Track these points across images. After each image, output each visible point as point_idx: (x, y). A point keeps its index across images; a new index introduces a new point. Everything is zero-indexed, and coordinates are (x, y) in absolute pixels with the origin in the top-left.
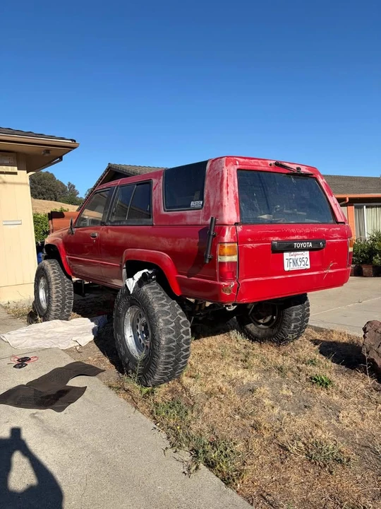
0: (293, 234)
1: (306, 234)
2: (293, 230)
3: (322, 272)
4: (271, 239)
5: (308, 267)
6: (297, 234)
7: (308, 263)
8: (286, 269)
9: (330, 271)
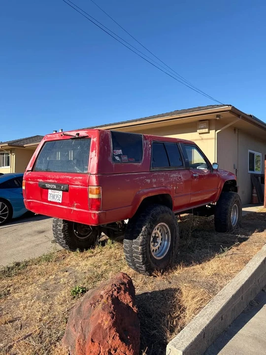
0: (49, 179)
1: (57, 180)
2: (49, 176)
3: (70, 208)
4: (39, 180)
5: (60, 202)
6: (51, 179)
7: (61, 199)
8: (49, 200)
9: (75, 209)
